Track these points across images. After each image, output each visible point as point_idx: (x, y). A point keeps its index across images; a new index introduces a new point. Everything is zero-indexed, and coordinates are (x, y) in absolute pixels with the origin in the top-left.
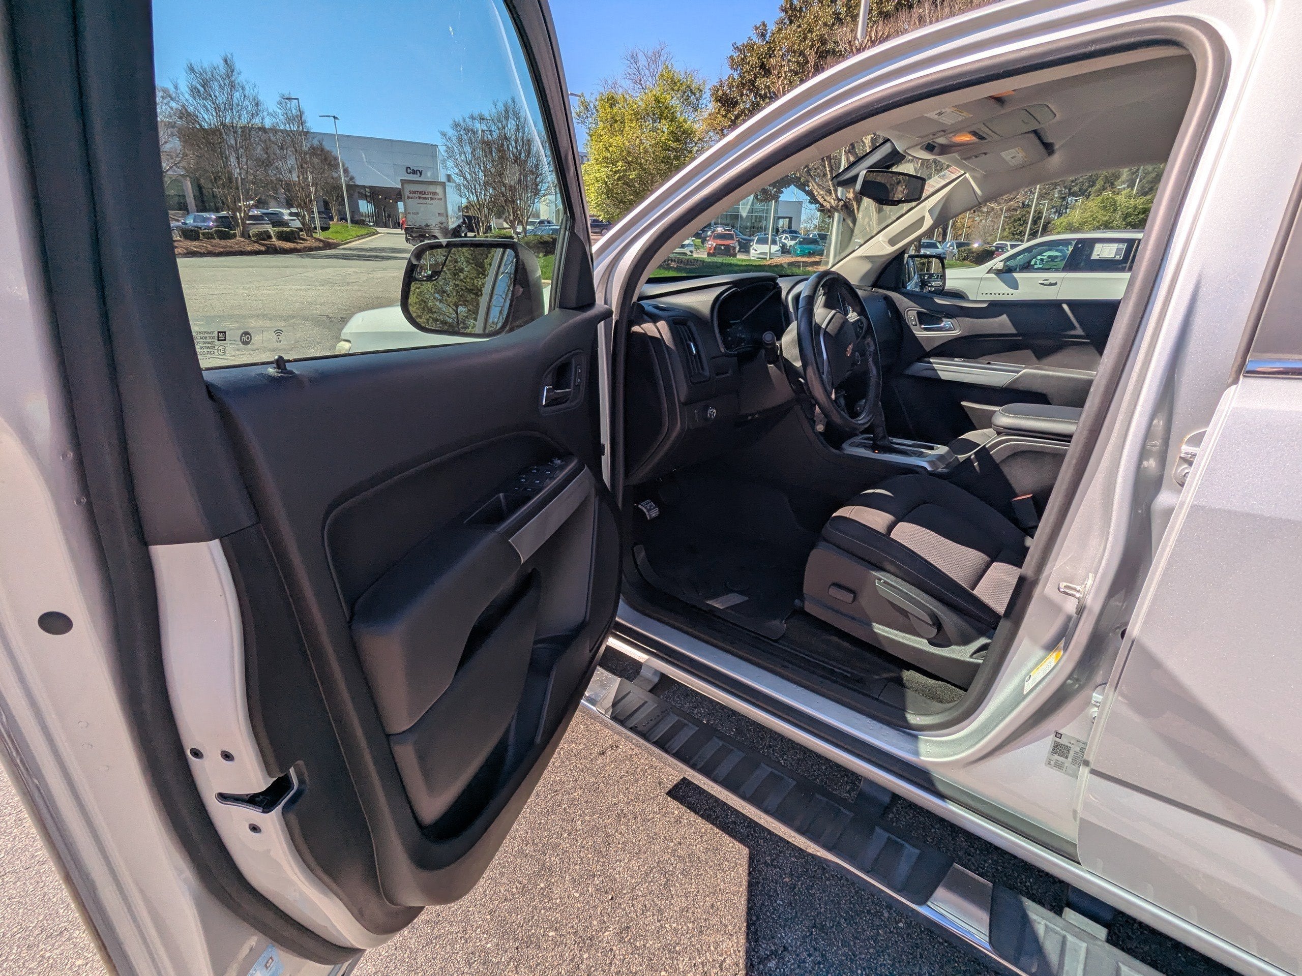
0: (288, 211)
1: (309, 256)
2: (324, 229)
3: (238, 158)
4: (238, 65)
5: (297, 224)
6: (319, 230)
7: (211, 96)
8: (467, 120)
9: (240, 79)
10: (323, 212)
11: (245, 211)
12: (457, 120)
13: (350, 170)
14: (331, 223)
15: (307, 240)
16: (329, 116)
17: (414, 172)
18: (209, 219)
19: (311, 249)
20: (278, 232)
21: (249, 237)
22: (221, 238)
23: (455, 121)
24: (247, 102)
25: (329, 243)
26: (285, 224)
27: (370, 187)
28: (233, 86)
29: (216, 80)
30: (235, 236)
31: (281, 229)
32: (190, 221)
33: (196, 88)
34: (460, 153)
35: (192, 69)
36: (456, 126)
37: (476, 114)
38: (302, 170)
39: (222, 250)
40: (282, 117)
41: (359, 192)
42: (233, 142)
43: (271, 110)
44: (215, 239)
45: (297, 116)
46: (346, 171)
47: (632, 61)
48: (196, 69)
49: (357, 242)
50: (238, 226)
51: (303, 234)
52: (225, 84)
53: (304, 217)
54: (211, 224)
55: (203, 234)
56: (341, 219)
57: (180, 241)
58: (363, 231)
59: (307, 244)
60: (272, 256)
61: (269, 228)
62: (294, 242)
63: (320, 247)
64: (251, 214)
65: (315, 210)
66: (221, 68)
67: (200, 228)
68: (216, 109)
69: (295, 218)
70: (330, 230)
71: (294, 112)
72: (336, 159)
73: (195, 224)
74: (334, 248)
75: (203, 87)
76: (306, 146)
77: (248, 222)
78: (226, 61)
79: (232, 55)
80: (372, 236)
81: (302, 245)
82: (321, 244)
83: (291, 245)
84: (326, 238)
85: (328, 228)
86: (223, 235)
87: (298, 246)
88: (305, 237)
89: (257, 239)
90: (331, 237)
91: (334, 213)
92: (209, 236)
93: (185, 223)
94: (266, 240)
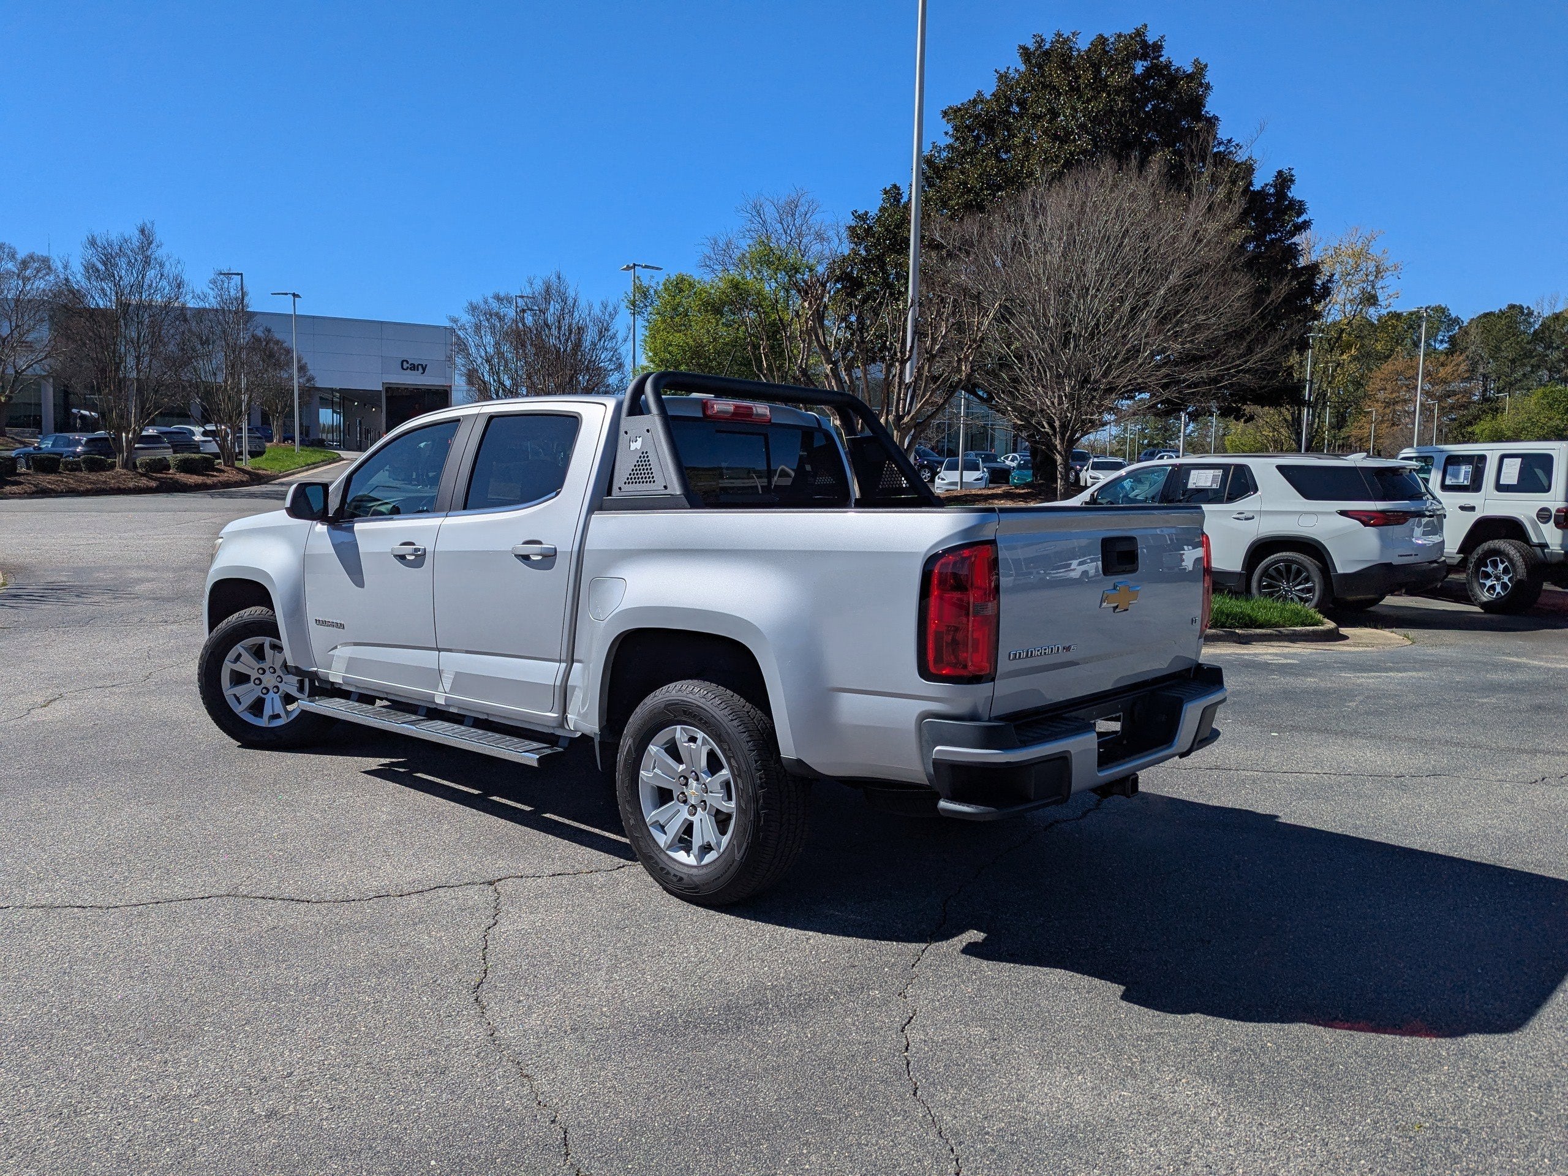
0: (202, 429)
1: (222, 495)
2: (254, 454)
3: (138, 358)
4: (159, 236)
5: (214, 448)
6: (246, 456)
7: (114, 276)
8: (490, 300)
9: (160, 253)
10: (257, 429)
11: (135, 430)
12: (474, 301)
13: (309, 366)
14: (268, 444)
15: (223, 471)
16: (286, 294)
17: (414, 367)
18: (78, 443)
19: (227, 485)
20: (180, 461)
21: (135, 466)
22: (91, 469)
23: (471, 304)
24: (164, 283)
25: (257, 475)
26: (195, 447)
27: (340, 391)
28: (147, 261)
29: (125, 255)
30: (112, 466)
31: (186, 455)
32: (47, 445)
33: (94, 265)
34: (477, 346)
35: (93, 243)
36: (473, 309)
37: (502, 294)
38: (233, 369)
39: (89, 487)
40: (213, 300)
41: (321, 398)
42: (134, 335)
43: (198, 291)
44: (81, 471)
45: (236, 299)
46: (302, 369)
47: (754, 213)
48: (98, 242)
49: (305, 474)
50: (121, 451)
51: (219, 462)
52: (136, 260)
53: (225, 439)
54: (79, 449)
55: (66, 464)
56: (285, 440)
57: (28, 474)
58: (318, 457)
59: (223, 477)
60: (165, 495)
61: (169, 455)
62: (203, 475)
63: (242, 481)
64: (144, 433)
65: (245, 426)
66: (134, 240)
67: (61, 455)
68: (117, 293)
69: (211, 439)
70: (264, 456)
71: (233, 293)
72: (289, 351)
73: (55, 450)
74: (266, 483)
75: (105, 264)
76: (244, 339)
77: (136, 446)
78: (142, 231)
79: (153, 223)
80: (330, 464)
81: (215, 480)
82: (244, 477)
83: (197, 479)
84: (255, 469)
85: (261, 453)
86: (94, 466)
87: (208, 480)
88: (223, 467)
89: (147, 471)
90: (262, 466)
91: (274, 431)
92: (72, 467)
93: (39, 448)
94: (161, 471)
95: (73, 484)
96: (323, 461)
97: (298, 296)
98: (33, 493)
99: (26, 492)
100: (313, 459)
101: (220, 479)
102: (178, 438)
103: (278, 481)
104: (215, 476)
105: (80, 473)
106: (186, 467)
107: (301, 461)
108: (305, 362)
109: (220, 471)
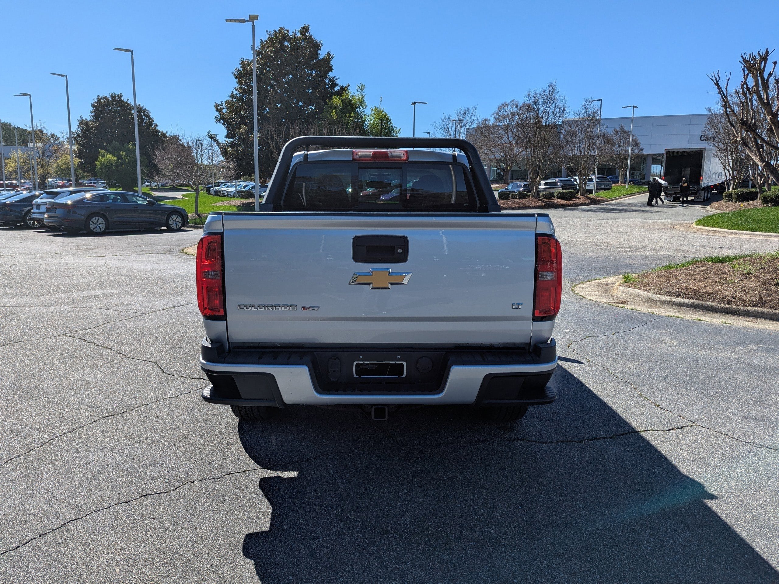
4: (558, 87)
9: (559, 95)
14: (614, 185)
16: (630, 107)
17: (707, 139)
20: (561, 193)
21: (539, 197)
22: (520, 198)
25: (595, 200)
28: (552, 100)
30: (529, 196)
31: (567, 191)
32: (509, 187)
35: (529, 94)
40: (582, 115)
41: (654, 159)
50: (535, 190)
51: (578, 194)
54: (520, 189)
55: (512, 195)
61: (557, 191)
62: (568, 200)
63: (585, 203)
67: (514, 192)
70: (607, 191)
74: (599, 204)
78: (550, 85)
80: (642, 194)
81: (572, 202)
82: (587, 201)
83: (564, 202)
84: (596, 197)
85: (609, 189)
86: (522, 196)
87: (568, 203)
88: (579, 196)
89: (544, 198)
90: (601, 196)
91: (620, 178)
92: (514, 197)
93: (507, 189)
94: (549, 199)
95: (511, 205)
96: (638, 192)
97: (636, 107)
100: (632, 192)
101: (574, 202)
102: (568, 183)
103: (606, 203)
104: (573, 200)
105: (515, 200)
106: (561, 196)
107: (624, 193)
108: (638, 142)
109: (578, 198)
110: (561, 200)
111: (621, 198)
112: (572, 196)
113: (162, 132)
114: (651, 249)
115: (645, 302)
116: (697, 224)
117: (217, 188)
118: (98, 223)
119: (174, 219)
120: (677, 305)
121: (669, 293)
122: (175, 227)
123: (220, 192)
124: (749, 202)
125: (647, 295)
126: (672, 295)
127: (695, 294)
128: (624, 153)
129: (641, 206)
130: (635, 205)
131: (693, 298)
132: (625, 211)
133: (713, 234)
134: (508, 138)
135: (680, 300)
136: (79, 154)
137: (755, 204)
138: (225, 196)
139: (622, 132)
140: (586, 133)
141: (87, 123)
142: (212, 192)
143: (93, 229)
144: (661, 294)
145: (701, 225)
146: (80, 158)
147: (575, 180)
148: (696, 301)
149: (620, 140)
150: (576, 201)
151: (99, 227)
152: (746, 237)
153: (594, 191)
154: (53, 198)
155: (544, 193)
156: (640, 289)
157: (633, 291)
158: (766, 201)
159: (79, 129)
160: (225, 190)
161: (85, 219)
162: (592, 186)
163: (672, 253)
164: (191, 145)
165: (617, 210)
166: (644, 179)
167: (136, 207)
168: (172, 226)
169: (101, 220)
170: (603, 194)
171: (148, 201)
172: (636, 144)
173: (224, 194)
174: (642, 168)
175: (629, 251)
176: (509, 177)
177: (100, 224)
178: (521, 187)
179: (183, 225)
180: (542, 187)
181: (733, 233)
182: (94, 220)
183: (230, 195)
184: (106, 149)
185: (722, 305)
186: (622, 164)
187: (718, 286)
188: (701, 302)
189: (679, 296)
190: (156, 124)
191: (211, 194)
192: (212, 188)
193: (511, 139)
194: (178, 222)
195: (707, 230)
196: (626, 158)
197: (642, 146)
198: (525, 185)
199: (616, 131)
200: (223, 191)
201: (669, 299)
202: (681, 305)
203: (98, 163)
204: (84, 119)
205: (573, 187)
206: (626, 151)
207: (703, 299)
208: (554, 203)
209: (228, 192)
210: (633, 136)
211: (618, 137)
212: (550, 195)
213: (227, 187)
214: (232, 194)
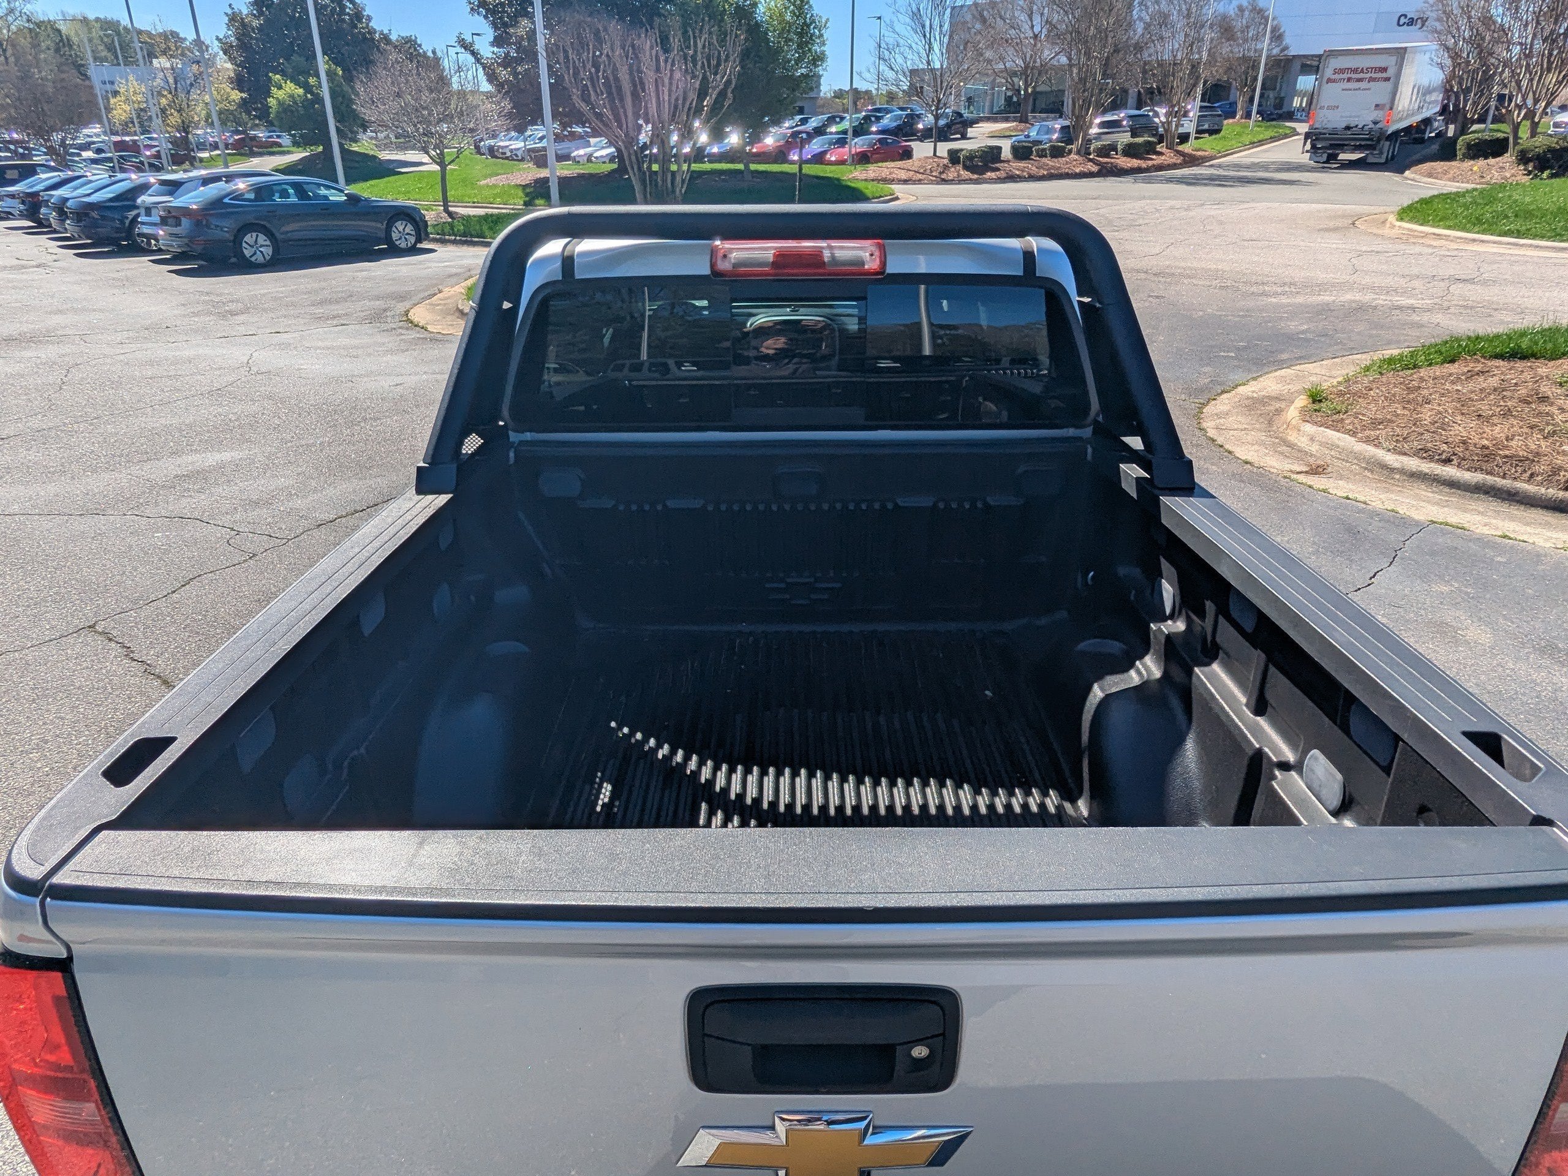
14: (1227, 122)
15: (1163, 155)
17: (1411, 22)
19: (1158, 168)
20: (1130, 144)
21: (1088, 152)
22: (1053, 156)
25: (1193, 157)
30: (1068, 152)
31: (1140, 138)
32: (1034, 133)
39: (1045, 173)
41: (1303, 65)
44: (1046, 157)
46: (1277, 38)
51: (1162, 146)
54: (1052, 136)
55: (1038, 151)
57: (1007, 161)
58: (1271, 132)
61: (1123, 138)
62: (1141, 159)
67: (1038, 142)
70: (1215, 135)
73: (1037, 137)
81: (1150, 163)
82: (1179, 160)
83: (1135, 163)
84: (1196, 150)
85: (1218, 131)
86: (1057, 152)
87: (1143, 164)
88: (1164, 150)
89: (1097, 156)
90: (1204, 147)
91: (1239, 107)
92: (1042, 154)
93: (1028, 136)
94: (1108, 156)
95: (1034, 170)
98: (1005, 178)
99: (999, 178)
100: (1261, 137)
101: (1155, 162)
102: (1142, 121)
103: (1211, 163)
104: (1152, 159)
105: (1044, 160)
106: (1130, 151)
107: (1247, 139)
108: (1282, 30)
109: (1160, 154)
110: (1129, 159)
111: (1241, 151)
112: (1149, 149)
113: (382, 33)
114: (1323, 287)
115: (1366, 469)
116: (1402, 219)
117: (492, 142)
118: (257, 246)
119: (401, 229)
120: (1443, 484)
121: (1424, 453)
122: (403, 245)
123: (498, 150)
124: (1488, 161)
125: (1372, 454)
126: (1431, 459)
127: (1486, 458)
128: (1252, 54)
129: (1279, 170)
130: (1265, 167)
131: (1482, 470)
132: (1248, 182)
133: (1435, 243)
134: (1032, 27)
135: (1450, 471)
136: (239, 82)
137: (1501, 165)
138: (507, 158)
139: (1251, 11)
140: (1188, 16)
141: (242, 19)
142: (483, 150)
143: (251, 257)
144: (1405, 454)
145: (1411, 221)
146: (241, 91)
147: (1157, 115)
148: (1488, 477)
149: (1248, 27)
150: (1157, 160)
151: (261, 252)
152: (1502, 251)
153: (1193, 135)
154: (171, 194)
155: (1099, 144)
156: (1354, 434)
157: (1339, 439)
158: (1523, 158)
159: (230, 32)
160: (507, 146)
161: (232, 238)
162: (1189, 126)
163: (1367, 297)
164: (439, 54)
165: (1232, 179)
166: (1281, 108)
167: (327, 209)
168: (397, 243)
169: (262, 239)
170: (1207, 145)
171: (346, 195)
172: (1277, 36)
173: (505, 153)
174: (1278, 85)
175: (1284, 294)
176: (1030, 108)
177: (262, 246)
178: (1055, 132)
179: (419, 240)
180: (1094, 131)
181: (1474, 240)
182: (249, 238)
183: (516, 155)
184: (283, 73)
185: (1550, 490)
186: (1247, 79)
187: (1538, 440)
188: (1500, 482)
189: (1447, 461)
190: (368, 16)
191: (484, 154)
192: (482, 143)
193: (1037, 29)
194: (408, 234)
195: (1421, 232)
196: (1255, 66)
197: (1287, 40)
198: (1063, 128)
199: (1241, 9)
200: (503, 147)
201: (1426, 467)
202: (1453, 484)
203: (272, 101)
204: (236, 10)
205: (1151, 129)
206: (1256, 51)
207: (1505, 474)
208: (1116, 167)
209: (511, 151)
210: (1273, 19)
211: (1244, 22)
212: (1107, 151)
213: (510, 140)
214: (519, 153)
